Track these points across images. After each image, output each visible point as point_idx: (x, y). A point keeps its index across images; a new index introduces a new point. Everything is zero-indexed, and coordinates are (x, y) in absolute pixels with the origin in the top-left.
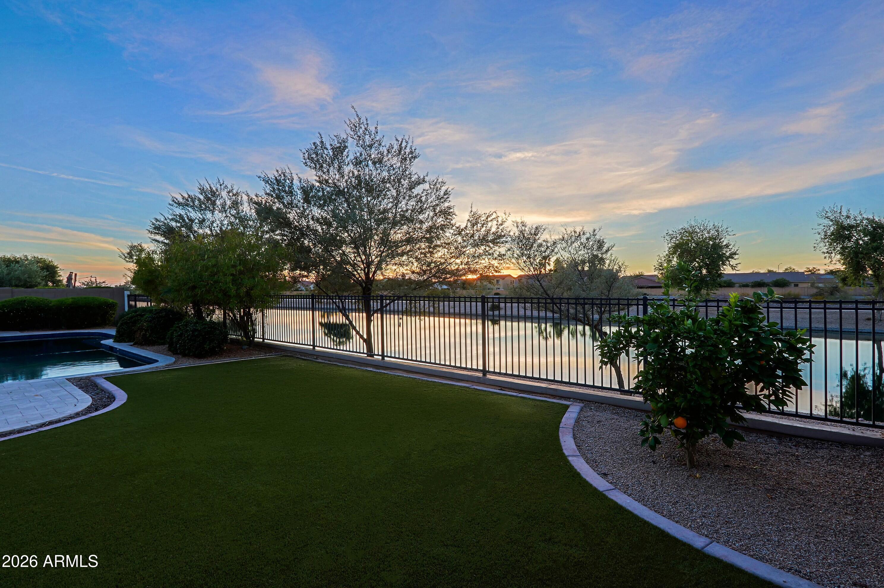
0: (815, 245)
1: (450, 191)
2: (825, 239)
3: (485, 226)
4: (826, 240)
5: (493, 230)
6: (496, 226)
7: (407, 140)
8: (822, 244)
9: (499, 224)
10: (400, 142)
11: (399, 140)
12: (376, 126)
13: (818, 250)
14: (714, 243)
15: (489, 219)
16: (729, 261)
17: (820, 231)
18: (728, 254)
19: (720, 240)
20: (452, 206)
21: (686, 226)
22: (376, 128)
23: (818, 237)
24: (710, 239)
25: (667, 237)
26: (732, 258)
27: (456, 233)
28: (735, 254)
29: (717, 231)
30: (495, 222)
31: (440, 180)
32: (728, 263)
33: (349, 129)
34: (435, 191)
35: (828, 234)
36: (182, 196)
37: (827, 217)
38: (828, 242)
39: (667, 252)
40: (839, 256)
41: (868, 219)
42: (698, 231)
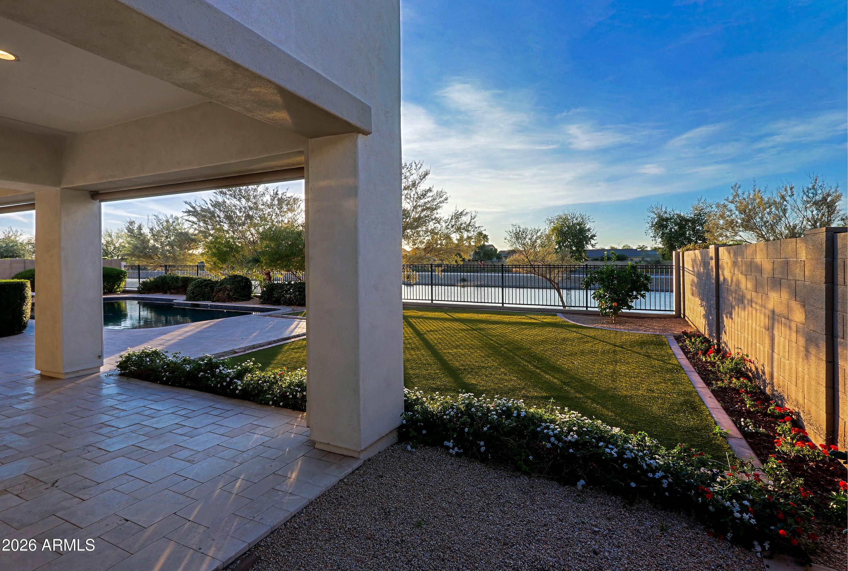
0: (646, 231)
1: (449, 198)
4: (653, 228)
8: (650, 231)
13: (647, 235)
14: (580, 228)
16: (590, 241)
17: (649, 221)
18: (589, 236)
19: (584, 225)
21: (561, 214)
23: (648, 225)
24: (579, 224)
25: (547, 222)
26: (593, 239)
28: (595, 236)
29: (583, 218)
35: (654, 224)
37: (653, 212)
39: (548, 233)
40: (660, 239)
41: (677, 214)
42: (570, 218)
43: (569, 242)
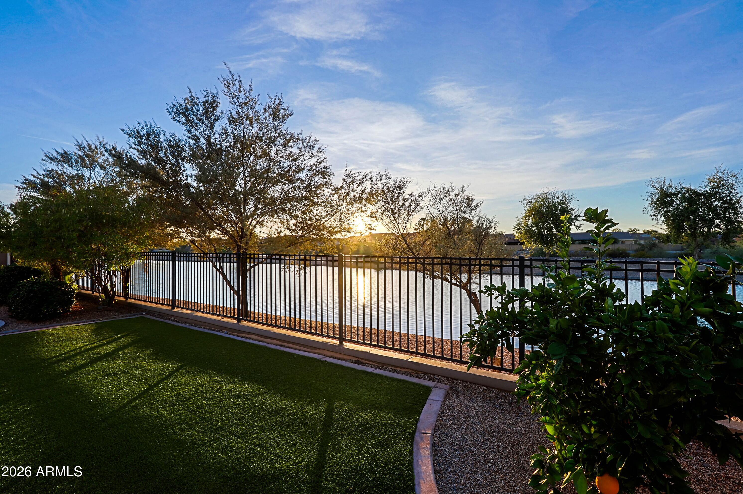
0: (644, 209)
1: (323, 150)
2: (652, 204)
3: (361, 185)
4: (652, 206)
5: (369, 188)
6: (371, 186)
7: (280, 98)
8: (649, 209)
9: (373, 183)
10: (273, 100)
11: (272, 97)
12: (250, 83)
13: (646, 213)
14: (562, 207)
15: (365, 179)
16: (574, 223)
17: (647, 197)
18: (573, 216)
19: (567, 204)
20: (328, 165)
21: (540, 192)
22: (250, 86)
23: (647, 203)
24: (559, 204)
25: (524, 202)
26: (577, 220)
27: (334, 192)
28: (579, 216)
29: (565, 197)
30: (369, 182)
31: (313, 138)
32: (573, 224)
33: (223, 85)
34: (308, 149)
35: (654, 200)
36: (56, 151)
37: (653, 186)
38: (654, 207)
39: (524, 215)
40: (663, 219)
41: (685, 188)
42: (549, 197)
43: (549, 223)
